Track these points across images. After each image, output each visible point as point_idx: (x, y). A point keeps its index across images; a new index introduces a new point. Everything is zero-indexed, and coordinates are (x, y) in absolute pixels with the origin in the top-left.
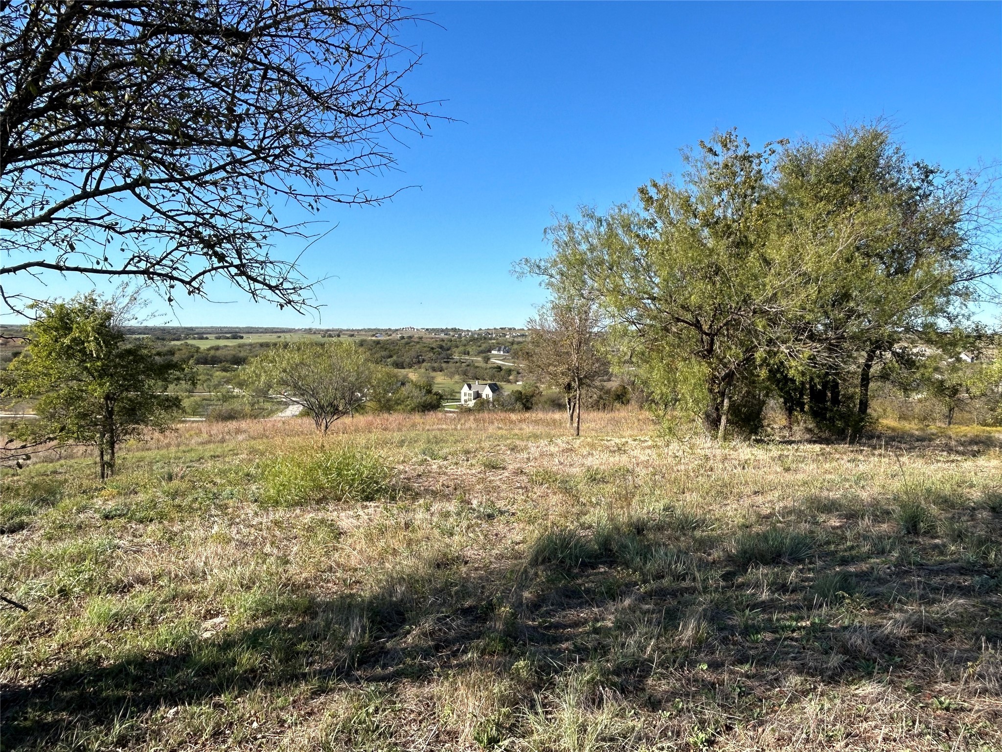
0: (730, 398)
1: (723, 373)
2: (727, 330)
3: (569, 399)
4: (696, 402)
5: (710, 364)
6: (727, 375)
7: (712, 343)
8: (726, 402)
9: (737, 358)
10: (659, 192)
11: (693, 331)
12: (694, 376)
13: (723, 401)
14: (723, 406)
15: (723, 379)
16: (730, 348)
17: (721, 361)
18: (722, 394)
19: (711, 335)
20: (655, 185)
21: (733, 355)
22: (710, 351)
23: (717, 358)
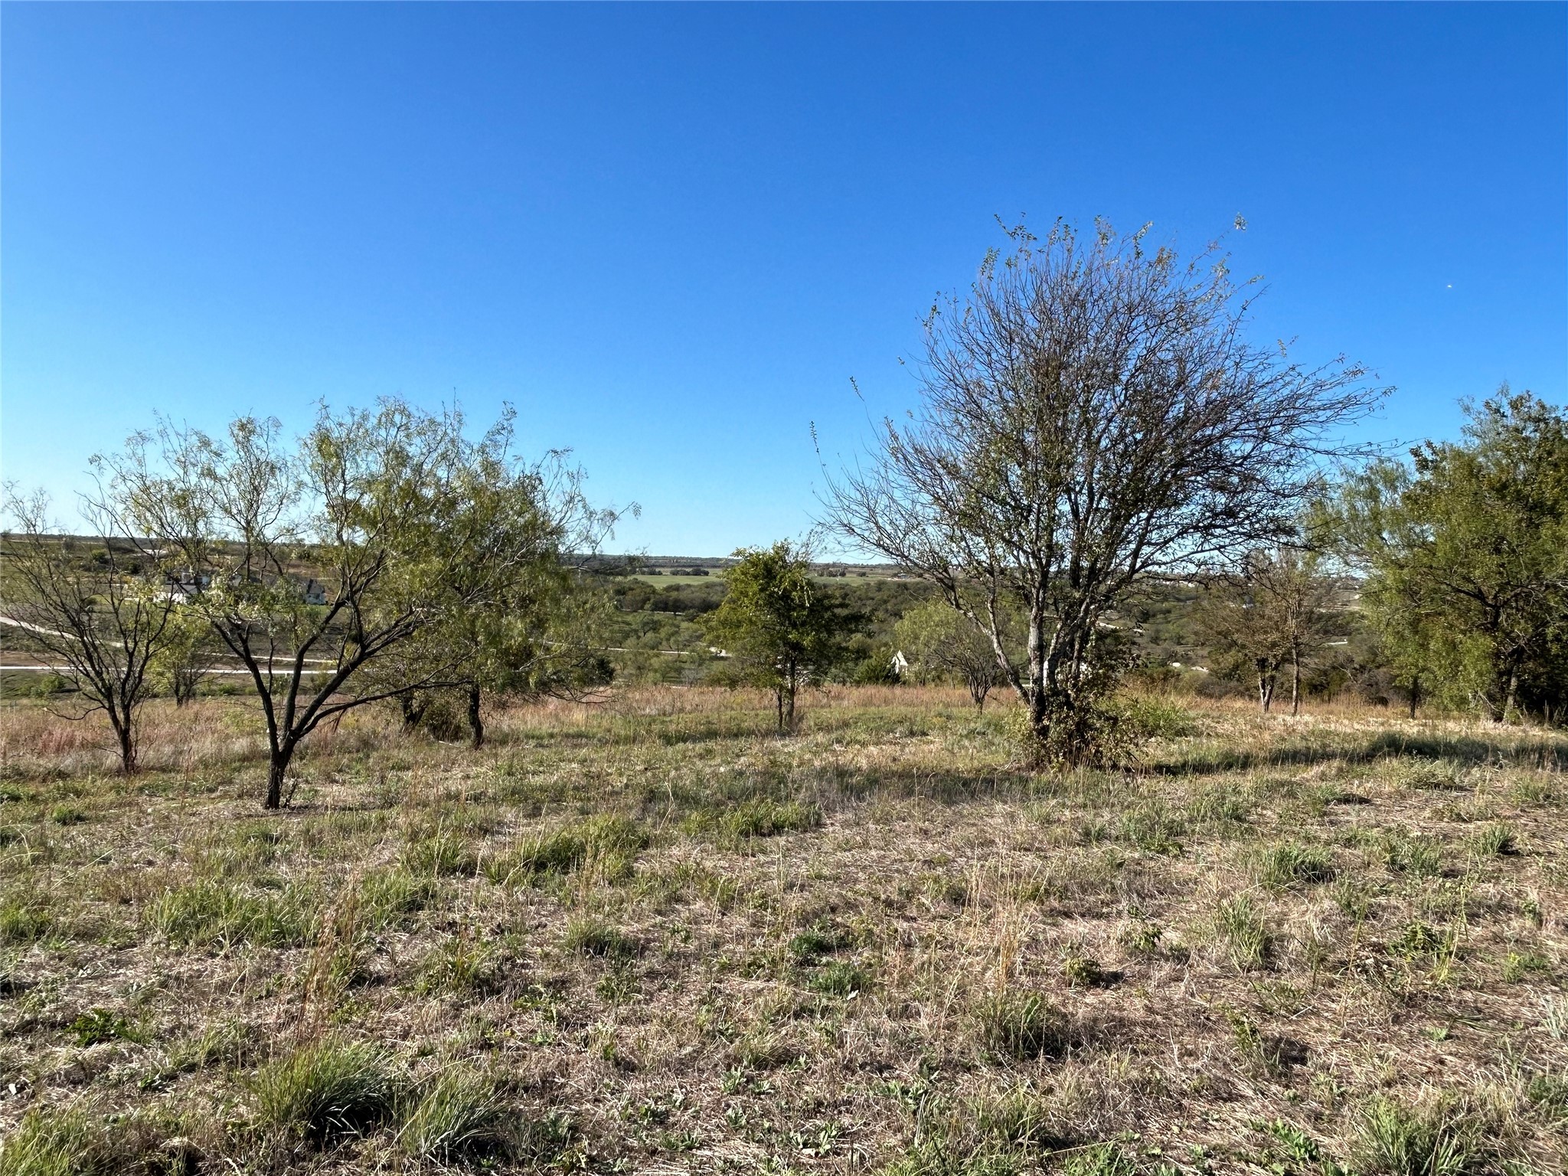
0: (1518, 677)
1: (1510, 649)
2: (1516, 601)
3: (1263, 681)
4: (1480, 674)
5: (1495, 638)
6: (1514, 652)
7: (1498, 615)
8: (1514, 682)
9: (1526, 631)
10: (1434, 453)
11: (1475, 604)
12: (1478, 649)
13: (1509, 681)
14: (1509, 685)
15: (1511, 654)
16: (1519, 623)
17: (1507, 635)
18: (1509, 673)
19: (1496, 609)
20: (1429, 445)
21: (1522, 630)
22: (1495, 624)
23: (1504, 632)
